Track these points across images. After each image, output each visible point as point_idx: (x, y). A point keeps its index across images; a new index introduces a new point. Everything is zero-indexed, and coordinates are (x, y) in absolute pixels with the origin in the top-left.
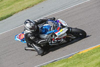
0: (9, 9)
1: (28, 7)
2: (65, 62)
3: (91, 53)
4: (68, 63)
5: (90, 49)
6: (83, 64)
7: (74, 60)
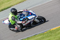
0: (9, 3)
1: (20, 2)
2: (42, 35)
3: (58, 30)
4: (44, 36)
5: (57, 27)
6: (53, 36)
7: (48, 34)
